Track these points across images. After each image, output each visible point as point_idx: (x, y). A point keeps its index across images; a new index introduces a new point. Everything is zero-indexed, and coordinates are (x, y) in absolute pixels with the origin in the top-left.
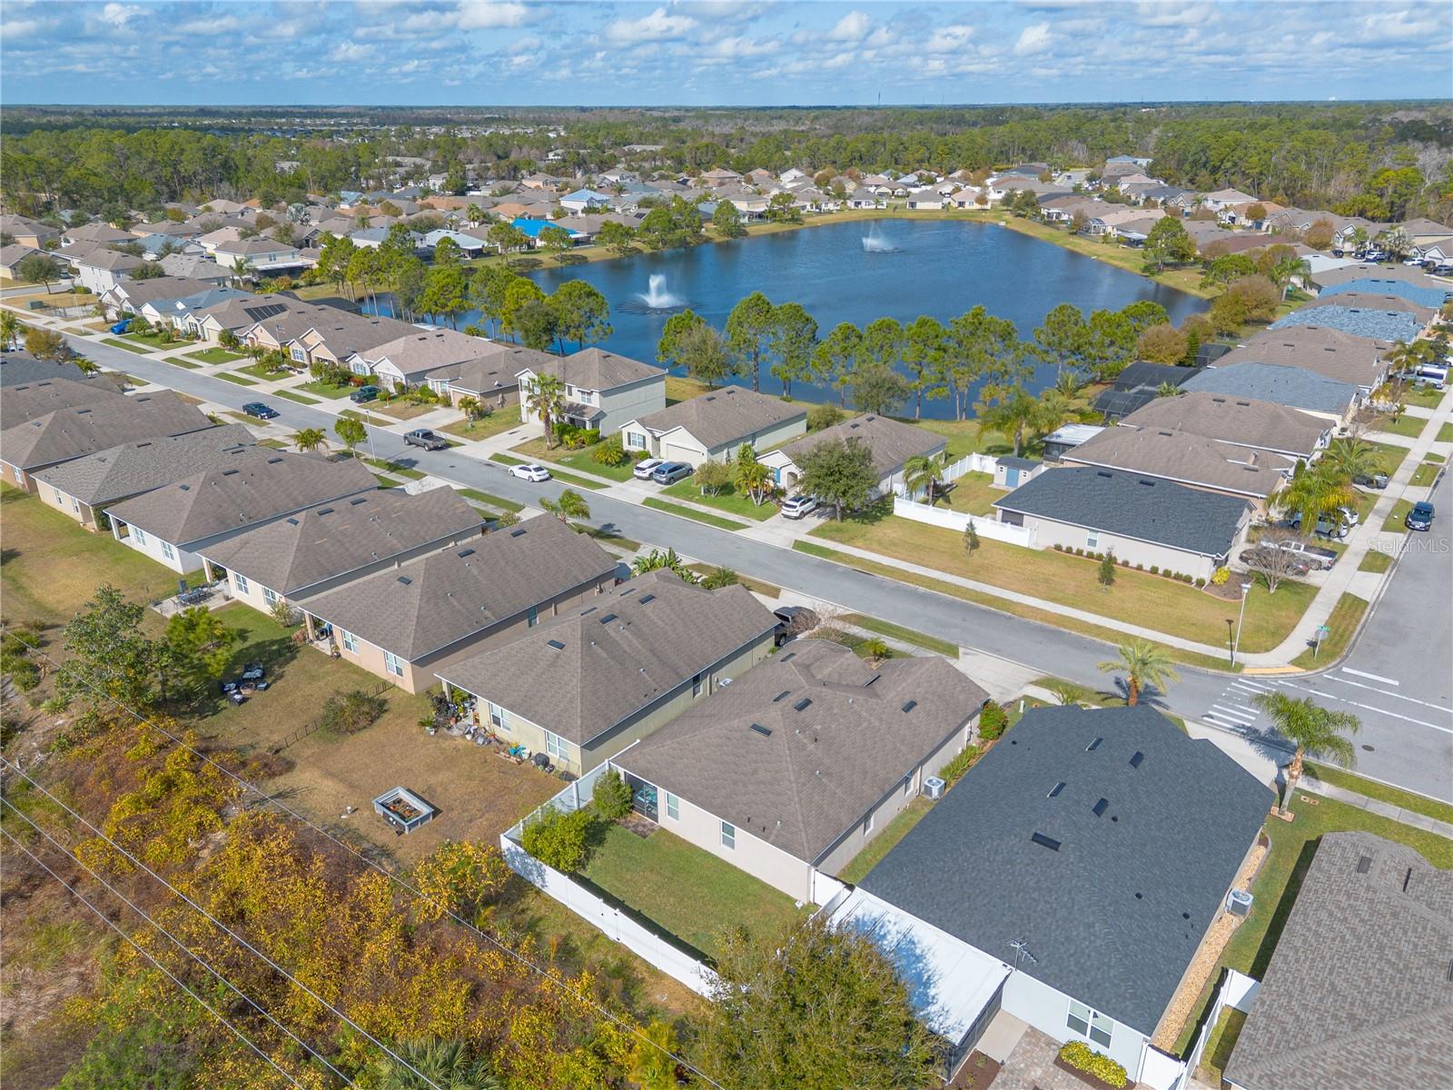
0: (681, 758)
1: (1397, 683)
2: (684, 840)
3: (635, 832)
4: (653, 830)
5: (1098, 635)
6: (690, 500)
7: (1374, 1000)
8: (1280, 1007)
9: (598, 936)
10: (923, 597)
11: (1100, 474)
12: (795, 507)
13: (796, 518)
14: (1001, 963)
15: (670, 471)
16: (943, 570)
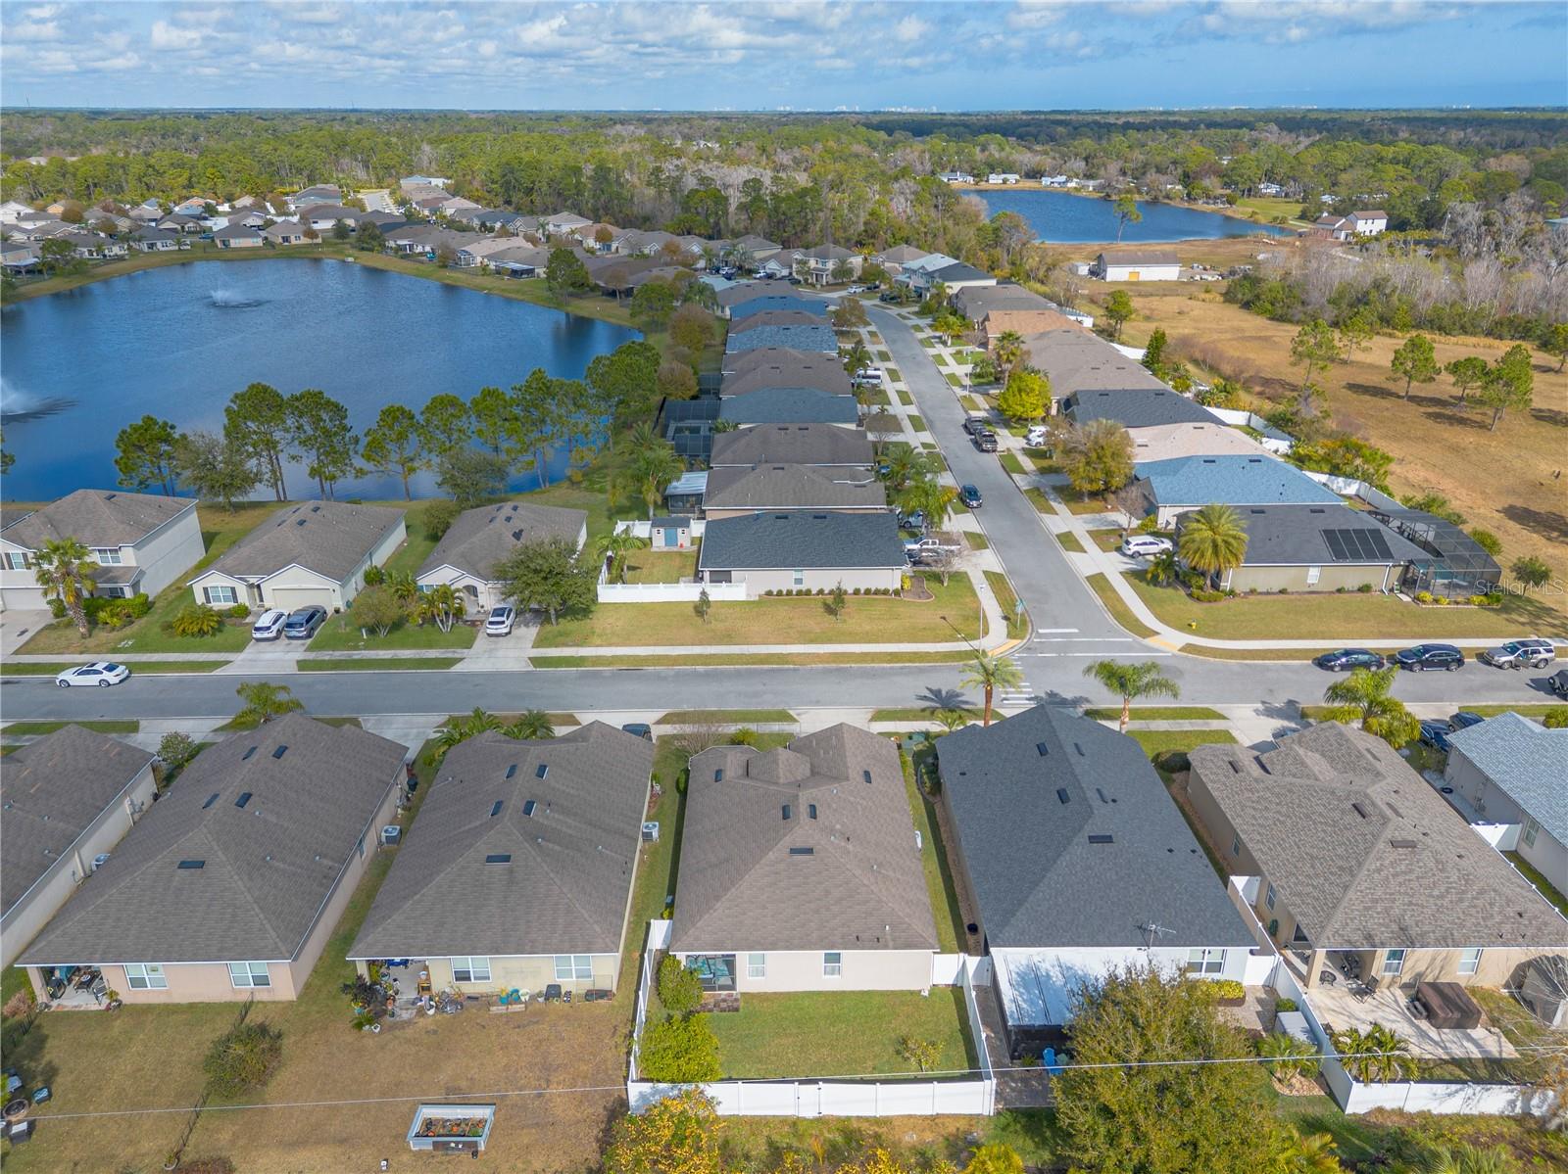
0: (744, 914)
1: (1076, 631)
2: (775, 993)
3: (723, 1010)
4: (736, 1000)
5: (873, 661)
6: (356, 648)
7: (1340, 851)
8: (1295, 884)
9: (795, 1124)
10: (707, 675)
11: (777, 518)
12: (503, 622)
13: (507, 634)
14: (1135, 948)
15: (308, 622)
16: (701, 644)
